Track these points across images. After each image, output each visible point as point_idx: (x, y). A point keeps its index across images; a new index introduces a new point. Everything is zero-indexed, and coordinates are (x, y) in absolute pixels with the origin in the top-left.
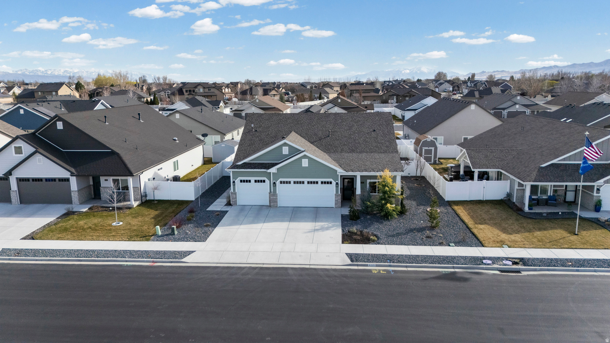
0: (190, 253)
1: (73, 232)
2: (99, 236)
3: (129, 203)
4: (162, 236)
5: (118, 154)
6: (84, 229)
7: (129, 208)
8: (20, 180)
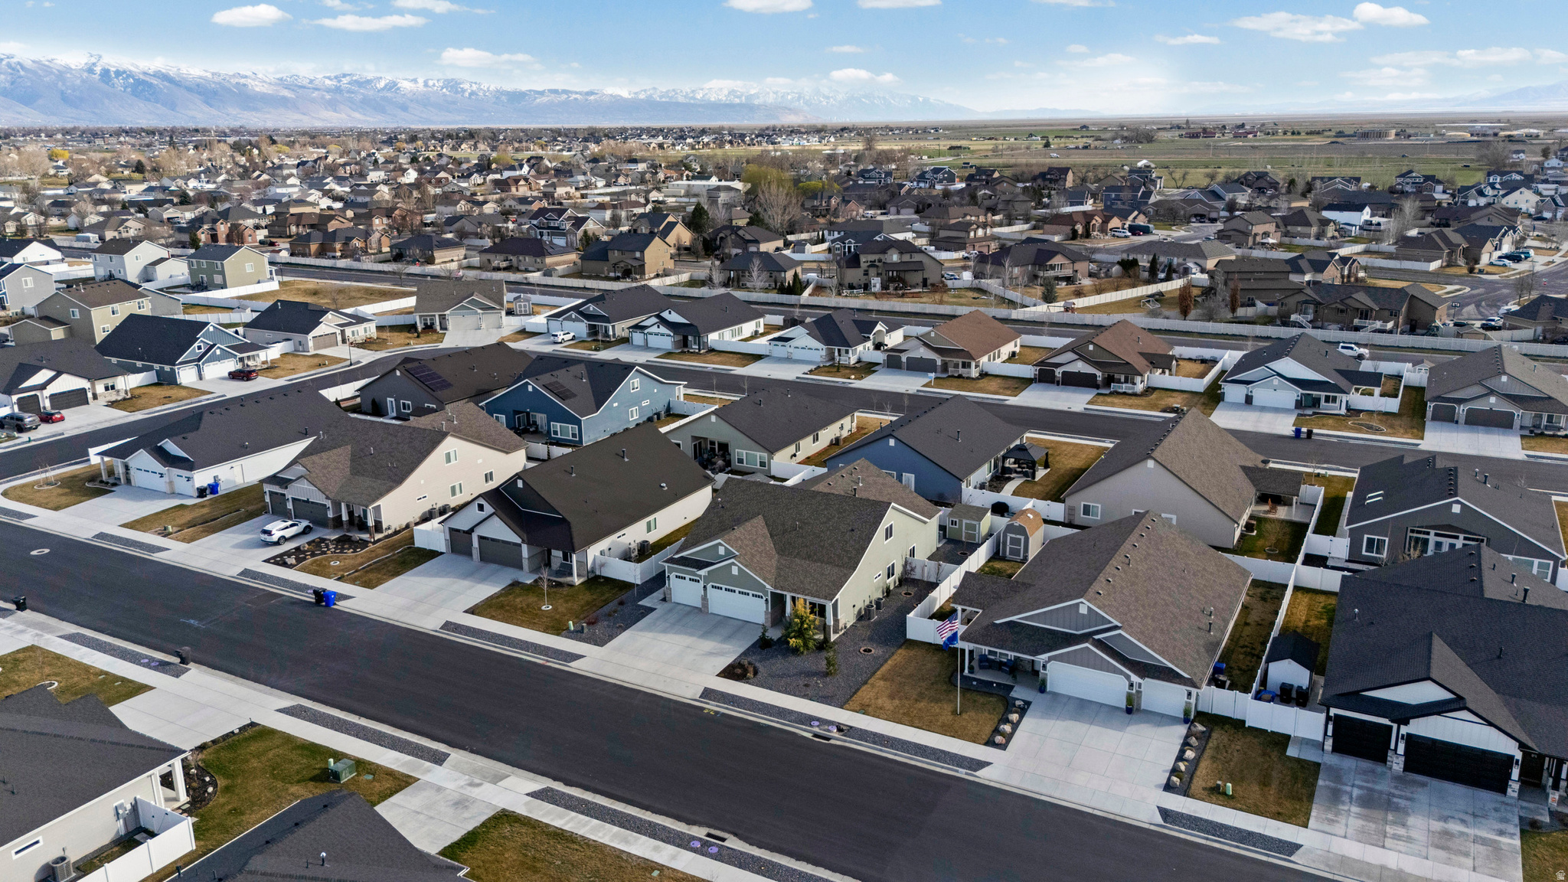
0: (579, 657)
1: (507, 611)
2: (523, 621)
3: (568, 579)
4: (573, 632)
5: (568, 524)
6: (516, 609)
7: (571, 586)
8: (481, 538)
